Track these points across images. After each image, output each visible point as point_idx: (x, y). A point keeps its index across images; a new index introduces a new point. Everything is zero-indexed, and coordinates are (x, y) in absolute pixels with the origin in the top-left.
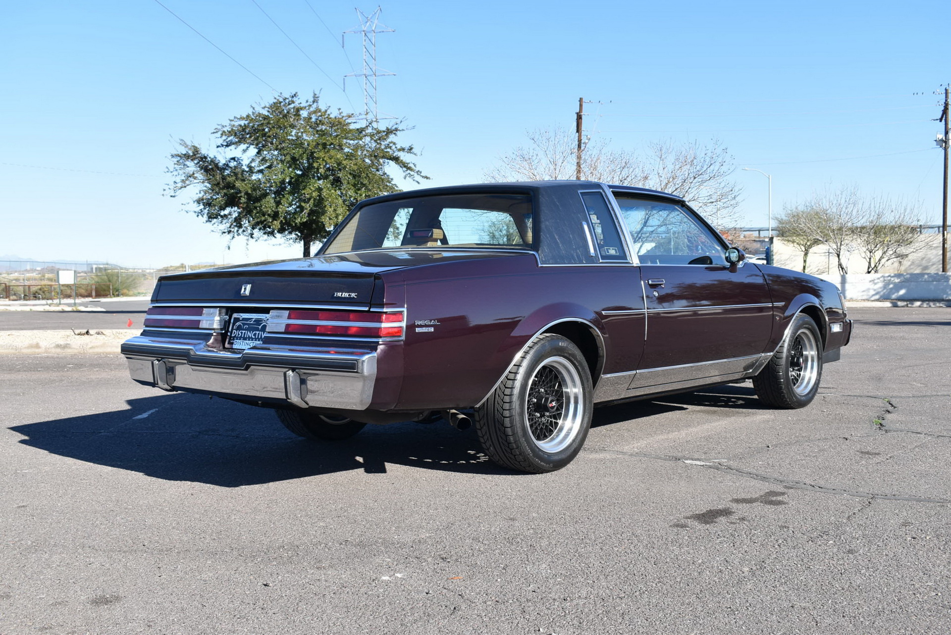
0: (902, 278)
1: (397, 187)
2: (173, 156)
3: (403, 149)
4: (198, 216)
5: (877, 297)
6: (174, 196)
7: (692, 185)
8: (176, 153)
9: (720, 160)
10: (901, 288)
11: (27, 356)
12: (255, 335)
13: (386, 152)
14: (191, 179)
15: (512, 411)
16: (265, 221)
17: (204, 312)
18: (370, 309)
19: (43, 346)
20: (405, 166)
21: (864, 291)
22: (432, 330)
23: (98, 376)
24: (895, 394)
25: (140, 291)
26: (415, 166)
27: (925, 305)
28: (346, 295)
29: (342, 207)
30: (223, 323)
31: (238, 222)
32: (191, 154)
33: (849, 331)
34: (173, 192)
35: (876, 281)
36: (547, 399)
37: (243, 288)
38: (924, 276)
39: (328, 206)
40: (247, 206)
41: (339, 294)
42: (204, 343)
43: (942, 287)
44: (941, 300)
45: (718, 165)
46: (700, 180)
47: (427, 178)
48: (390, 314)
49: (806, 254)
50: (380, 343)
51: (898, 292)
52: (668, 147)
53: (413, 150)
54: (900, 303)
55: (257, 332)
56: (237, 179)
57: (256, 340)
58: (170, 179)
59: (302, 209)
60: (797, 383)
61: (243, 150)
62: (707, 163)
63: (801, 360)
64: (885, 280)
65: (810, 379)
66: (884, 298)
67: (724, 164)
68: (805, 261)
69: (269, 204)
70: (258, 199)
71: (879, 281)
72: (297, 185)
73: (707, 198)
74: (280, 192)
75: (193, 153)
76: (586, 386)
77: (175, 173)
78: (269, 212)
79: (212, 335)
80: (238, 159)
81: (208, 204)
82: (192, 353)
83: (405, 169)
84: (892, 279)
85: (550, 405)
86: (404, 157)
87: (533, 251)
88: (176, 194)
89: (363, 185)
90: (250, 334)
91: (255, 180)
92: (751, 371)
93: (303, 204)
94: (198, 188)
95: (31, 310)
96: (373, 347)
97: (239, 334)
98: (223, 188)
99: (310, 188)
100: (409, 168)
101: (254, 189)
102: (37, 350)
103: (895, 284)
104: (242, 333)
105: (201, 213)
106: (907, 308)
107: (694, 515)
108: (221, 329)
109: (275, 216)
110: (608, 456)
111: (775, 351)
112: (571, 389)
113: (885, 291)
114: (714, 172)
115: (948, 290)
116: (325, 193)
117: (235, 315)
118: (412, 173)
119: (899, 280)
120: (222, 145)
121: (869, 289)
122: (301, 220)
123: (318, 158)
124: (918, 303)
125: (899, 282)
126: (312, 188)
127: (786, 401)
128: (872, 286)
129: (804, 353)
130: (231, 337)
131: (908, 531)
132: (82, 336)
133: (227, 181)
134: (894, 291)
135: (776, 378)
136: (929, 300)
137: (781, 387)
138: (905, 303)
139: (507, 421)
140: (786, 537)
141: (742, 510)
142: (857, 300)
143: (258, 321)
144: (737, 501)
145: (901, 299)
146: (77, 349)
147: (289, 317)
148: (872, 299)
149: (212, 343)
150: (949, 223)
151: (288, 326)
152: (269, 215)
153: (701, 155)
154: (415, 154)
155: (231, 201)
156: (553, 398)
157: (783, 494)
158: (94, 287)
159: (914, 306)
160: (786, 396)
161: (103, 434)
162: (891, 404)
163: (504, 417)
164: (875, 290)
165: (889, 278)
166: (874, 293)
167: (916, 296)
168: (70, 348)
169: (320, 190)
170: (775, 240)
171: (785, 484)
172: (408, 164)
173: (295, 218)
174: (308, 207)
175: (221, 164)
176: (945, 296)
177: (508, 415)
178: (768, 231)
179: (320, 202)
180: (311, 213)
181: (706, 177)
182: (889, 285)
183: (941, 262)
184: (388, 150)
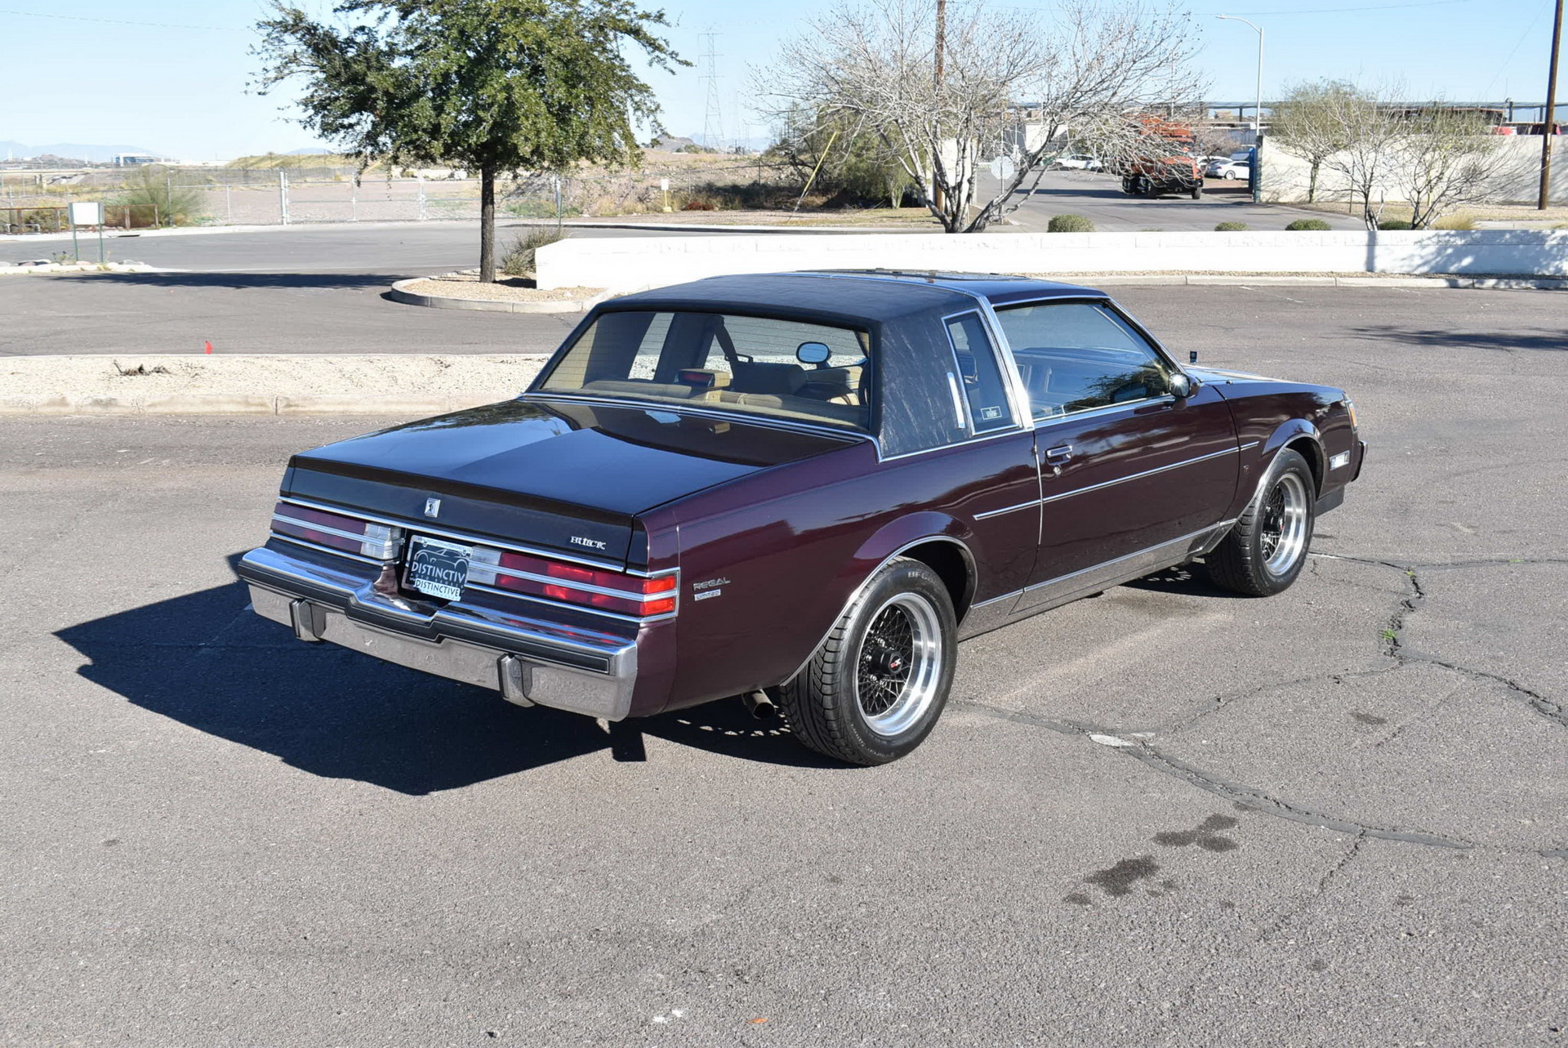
0: (1468, 238)
1: (638, 80)
2: (259, 26)
3: (647, 16)
4: (305, 127)
5: (1425, 269)
6: (264, 94)
7: (1130, 73)
8: (266, 20)
9: (1178, 32)
10: (1465, 255)
11: (47, 420)
12: (448, 575)
13: (619, 21)
14: (293, 66)
15: (835, 686)
16: (418, 140)
17: (367, 530)
18: (625, 569)
19: (73, 403)
20: (652, 44)
21: (1403, 259)
22: (718, 593)
23: (172, 484)
24: (1426, 556)
25: (204, 215)
26: (667, 44)
27: (1502, 285)
28: (588, 542)
29: (547, 118)
30: (397, 549)
31: (371, 138)
32: (291, 22)
33: (1359, 459)
34: (262, 86)
35: (1425, 243)
36: (887, 656)
37: (428, 504)
38: (1503, 236)
39: (523, 118)
40: (387, 113)
41: (578, 540)
42: (371, 584)
43: (1533, 254)
44: (1528, 275)
45: (1174, 40)
46: (1143, 65)
47: (687, 64)
48: (655, 579)
49: (1316, 166)
50: (642, 625)
51: (1461, 261)
52: (1091, 9)
53: (665, 17)
54: (1462, 282)
55: (452, 572)
56: (369, 68)
57: (449, 584)
58: (256, 64)
59: (479, 121)
60: (1273, 552)
61: (379, 18)
62: (1155, 37)
63: (1281, 521)
64: (1439, 241)
65: (1292, 550)
66: (1436, 272)
67: (1184, 39)
68: (1313, 178)
69: (423, 110)
70: (406, 102)
71: (1429, 242)
72: (471, 78)
73: (1154, 97)
74: (442, 90)
75: (295, 20)
76: (946, 628)
77: (265, 55)
78: (425, 126)
79: (382, 570)
80: (370, 30)
81: (321, 107)
82: (352, 601)
83: (650, 49)
84: (1452, 240)
85: (892, 666)
86: (650, 28)
87: (871, 435)
88: (267, 90)
89: (581, 78)
90: (440, 573)
91: (400, 69)
92: (1201, 548)
93: (481, 113)
94: (303, 81)
95: (30, 272)
96: (630, 632)
97: (422, 570)
98: (345, 84)
99: (492, 86)
100: (657, 48)
101: (399, 86)
102: (64, 410)
103: (1457, 248)
104: (427, 568)
105: (309, 123)
106: (1473, 290)
107: (1099, 872)
108: (395, 559)
109: (435, 132)
110: (977, 722)
111: (1241, 516)
112: (925, 642)
113: (1438, 259)
114: (1168, 52)
115: (1541, 260)
116: (516, 95)
117: (415, 538)
118: (662, 56)
119: (1463, 241)
120: (343, 8)
121: (1412, 256)
122: (478, 138)
123: (506, 36)
124: (1491, 282)
125: (1464, 245)
126: (496, 86)
127: (1254, 587)
128: (1416, 250)
129: (1287, 509)
130: (410, 572)
131: (1403, 918)
132: (132, 377)
133: (353, 70)
134: (1453, 259)
135: (1240, 554)
136: (1509, 276)
137: (1247, 568)
138: (1471, 282)
139: (828, 701)
140: (1229, 928)
141: (1169, 860)
142: (1392, 275)
143: (452, 555)
144: (1166, 839)
145: (1463, 274)
146: (127, 407)
147: (502, 564)
148: (1417, 272)
149: (382, 582)
150: (1557, 100)
151: (499, 576)
152: (424, 130)
153: (1146, 23)
154: (668, 25)
155: (361, 104)
156: (898, 654)
157: (1231, 822)
158: (127, 211)
159: (1484, 286)
160: (1254, 581)
161: (203, 651)
162: (1415, 584)
163: (824, 694)
164: (1422, 257)
165: (1447, 238)
166: (1420, 262)
167: (1488, 268)
168: (116, 405)
169: (508, 88)
170: (1266, 139)
171: (1237, 798)
172: (654, 40)
173: (468, 136)
174: (488, 117)
175: (341, 39)
176: (1536, 269)
177: (829, 692)
178: (1255, 109)
179: (509, 108)
180: (496, 126)
181: (1153, 60)
182: (1446, 249)
183: (1539, 183)
184: (623, 16)
